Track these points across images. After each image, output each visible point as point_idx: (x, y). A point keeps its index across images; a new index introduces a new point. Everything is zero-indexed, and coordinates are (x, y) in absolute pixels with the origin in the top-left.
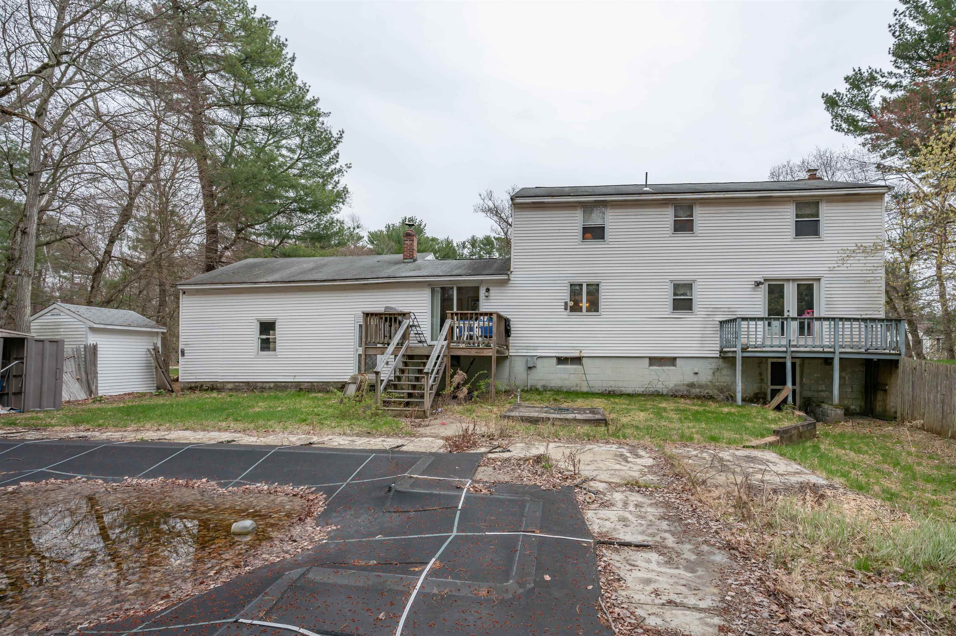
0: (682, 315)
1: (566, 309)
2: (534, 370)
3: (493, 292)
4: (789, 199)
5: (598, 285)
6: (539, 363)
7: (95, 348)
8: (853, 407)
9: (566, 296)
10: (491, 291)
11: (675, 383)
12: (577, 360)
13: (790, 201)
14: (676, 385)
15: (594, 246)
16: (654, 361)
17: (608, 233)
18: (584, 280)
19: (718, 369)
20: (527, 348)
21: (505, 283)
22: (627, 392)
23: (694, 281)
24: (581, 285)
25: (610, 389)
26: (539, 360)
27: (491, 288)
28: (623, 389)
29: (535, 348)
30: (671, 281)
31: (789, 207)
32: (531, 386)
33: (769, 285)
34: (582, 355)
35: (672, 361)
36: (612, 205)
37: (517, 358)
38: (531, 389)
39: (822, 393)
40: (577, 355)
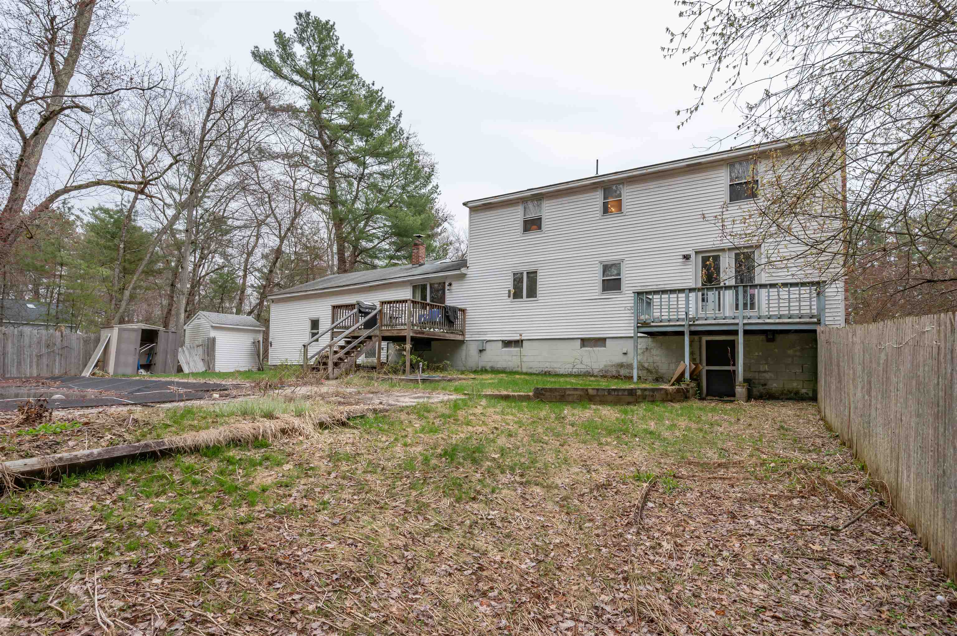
0: (612, 295)
1: (509, 296)
2: (484, 352)
3: (455, 285)
4: (722, 163)
5: (536, 272)
6: (488, 346)
7: (214, 340)
8: (804, 391)
9: (510, 285)
10: (453, 285)
11: (605, 363)
12: (518, 343)
13: (722, 165)
14: (605, 366)
15: (533, 236)
16: (585, 342)
17: (545, 224)
18: (525, 269)
19: (647, 349)
20: (479, 333)
21: (462, 277)
22: (561, 373)
23: (622, 260)
24: (522, 273)
25: (546, 369)
26: (488, 344)
27: (453, 283)
28: (557, 370)
29: (485, 333)
30: (601, 262)
31: (721, 171)
32: (482, 367)
33: (702, 257)
34: (523, 338)
35: (600, 342)
36: (547, 197)
37: (471, 343)
38: (482, 370)
39: (764, 374)
40: (518, 338)
